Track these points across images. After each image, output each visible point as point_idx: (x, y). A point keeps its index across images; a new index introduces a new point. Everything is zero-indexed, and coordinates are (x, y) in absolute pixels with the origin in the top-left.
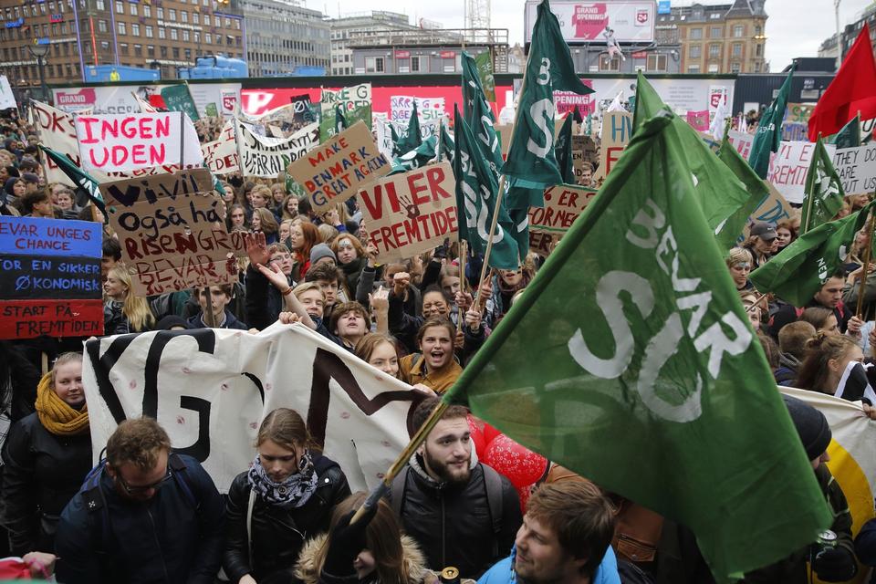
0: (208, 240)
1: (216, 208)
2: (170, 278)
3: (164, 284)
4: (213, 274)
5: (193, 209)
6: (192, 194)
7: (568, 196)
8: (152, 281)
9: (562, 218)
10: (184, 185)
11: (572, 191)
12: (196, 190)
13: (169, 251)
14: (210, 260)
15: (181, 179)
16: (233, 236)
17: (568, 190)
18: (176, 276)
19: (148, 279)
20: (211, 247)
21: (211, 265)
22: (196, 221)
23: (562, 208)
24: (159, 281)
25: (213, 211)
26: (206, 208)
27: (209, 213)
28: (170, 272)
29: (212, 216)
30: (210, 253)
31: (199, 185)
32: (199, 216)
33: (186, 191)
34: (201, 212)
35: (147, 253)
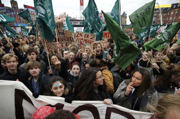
0: (62, 39)
1: (64, 32)
2: (53, 48)
3: (52, 49)
4: (63, 47)
5: (59, 32)
6: (59, 28)
7: (86, 35)
8: (49, 49)
9: (85, 41)
10: (57, 26)
11: (87, 34)
12: (60, 27)
13: (53, 42)
14: (62, 44)
15: (57, 24)
16: (67, 38)
17: (86, 34)
18: (55, 47)
19: (48, 48)
20: (62, 41)
21: (62, 45)
22: (59, 34)
23: (85, 38)
24: (51, 48)
25: (63, 32)
26: (62, 32)
27: (62, 33)
28: (53, 46)
29: (63, 33)
30: (62, 42)
31: (60, 26)
32: (60, 33)
33: (58, 28)
34: (61, 33)
35: (48, 42)
